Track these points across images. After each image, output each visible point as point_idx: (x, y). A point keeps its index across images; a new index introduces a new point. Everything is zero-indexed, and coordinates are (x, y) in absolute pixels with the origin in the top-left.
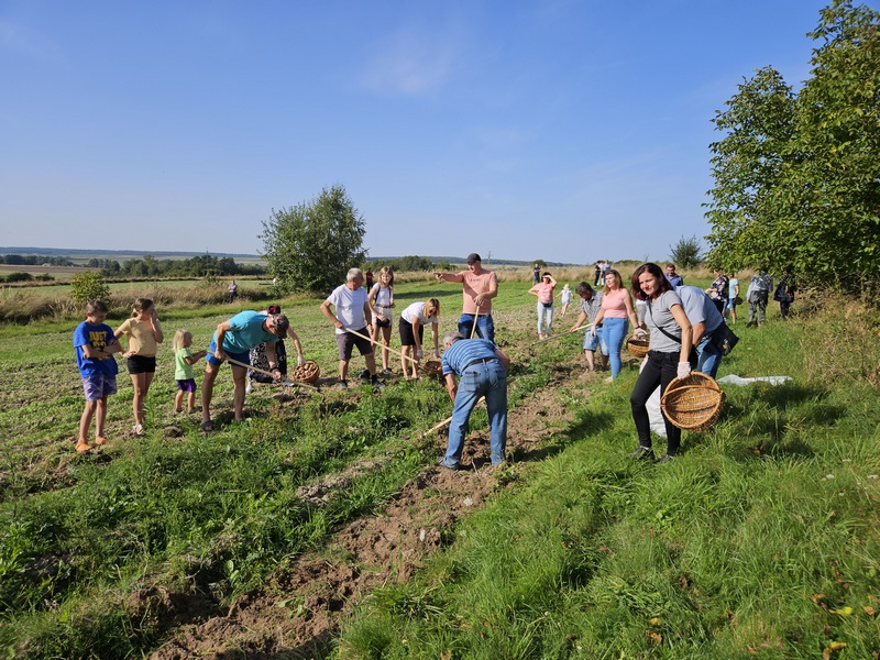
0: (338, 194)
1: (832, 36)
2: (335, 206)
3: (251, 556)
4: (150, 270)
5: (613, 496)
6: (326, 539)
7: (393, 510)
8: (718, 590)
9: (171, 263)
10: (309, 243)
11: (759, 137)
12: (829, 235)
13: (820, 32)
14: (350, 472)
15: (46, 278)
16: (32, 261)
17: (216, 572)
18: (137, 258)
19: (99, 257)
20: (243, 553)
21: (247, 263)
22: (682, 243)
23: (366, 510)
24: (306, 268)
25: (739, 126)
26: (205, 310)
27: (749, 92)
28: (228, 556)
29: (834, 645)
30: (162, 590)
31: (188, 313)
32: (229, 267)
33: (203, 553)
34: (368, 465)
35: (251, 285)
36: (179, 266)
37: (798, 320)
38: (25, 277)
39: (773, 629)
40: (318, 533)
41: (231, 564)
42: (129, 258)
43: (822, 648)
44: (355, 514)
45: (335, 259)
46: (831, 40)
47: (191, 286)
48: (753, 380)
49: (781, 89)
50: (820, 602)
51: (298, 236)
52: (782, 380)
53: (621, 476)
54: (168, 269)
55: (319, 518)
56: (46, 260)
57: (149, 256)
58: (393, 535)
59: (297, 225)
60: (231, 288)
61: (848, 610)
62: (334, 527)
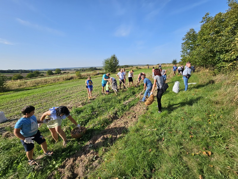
0: (114, 56)
1: (204, 22)
2: (114, 58)
3: (120, 111)
4: (83, 70)
5: (172, 102)
6: (129, 109)
7: (137, 105)
8: (191, 114)
9: (86, 69)
10: (110, 64)
11: (190, 41)
12: (203, 58)
13: (202, 22)
14: (129, 100)
15: (68, 73)
16: (66, 70)
17: (116, 114)
18: (81, 68)
19: (75, 69)
20: (119, 111)
21: (98, 68)
22: (174, 60)
23: (133, 105)
24: (110, 68)
25: (187, 40)
26: (95, 76)
27: (189, 34)
28: (117, 112)
29: (209, 120)
30: (111, 116)
31: (93, 77)
32: (95, 69)
33: (114, 111)
34: (132, 99)
35: (101, 72)
36: (88, 69)
37: (196, 73)
38: (65, 73)
39: (200, 118)
40: (128, 108)
41: (118, 113)
42: (80, 68)
43: (207, 120)
44: (132, 106)
45: (114, 67)
46: (204, 23)
47: (92, 72)
48: (191, 84)
49: (194, 32)
50: (207, 114)
51: (108, 63)
52: (195, 83)
53: (172, 99)
54: (86, 70)
55: (128, 107)
56: (68, 70)
57: (83, 68)
58: (138, 109)
59: (108, 61)
60: (98, 73)
61: (211, 115)
62: (130, 108)
